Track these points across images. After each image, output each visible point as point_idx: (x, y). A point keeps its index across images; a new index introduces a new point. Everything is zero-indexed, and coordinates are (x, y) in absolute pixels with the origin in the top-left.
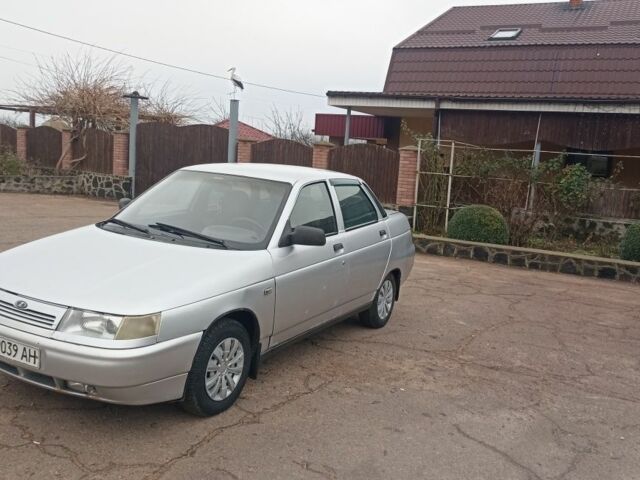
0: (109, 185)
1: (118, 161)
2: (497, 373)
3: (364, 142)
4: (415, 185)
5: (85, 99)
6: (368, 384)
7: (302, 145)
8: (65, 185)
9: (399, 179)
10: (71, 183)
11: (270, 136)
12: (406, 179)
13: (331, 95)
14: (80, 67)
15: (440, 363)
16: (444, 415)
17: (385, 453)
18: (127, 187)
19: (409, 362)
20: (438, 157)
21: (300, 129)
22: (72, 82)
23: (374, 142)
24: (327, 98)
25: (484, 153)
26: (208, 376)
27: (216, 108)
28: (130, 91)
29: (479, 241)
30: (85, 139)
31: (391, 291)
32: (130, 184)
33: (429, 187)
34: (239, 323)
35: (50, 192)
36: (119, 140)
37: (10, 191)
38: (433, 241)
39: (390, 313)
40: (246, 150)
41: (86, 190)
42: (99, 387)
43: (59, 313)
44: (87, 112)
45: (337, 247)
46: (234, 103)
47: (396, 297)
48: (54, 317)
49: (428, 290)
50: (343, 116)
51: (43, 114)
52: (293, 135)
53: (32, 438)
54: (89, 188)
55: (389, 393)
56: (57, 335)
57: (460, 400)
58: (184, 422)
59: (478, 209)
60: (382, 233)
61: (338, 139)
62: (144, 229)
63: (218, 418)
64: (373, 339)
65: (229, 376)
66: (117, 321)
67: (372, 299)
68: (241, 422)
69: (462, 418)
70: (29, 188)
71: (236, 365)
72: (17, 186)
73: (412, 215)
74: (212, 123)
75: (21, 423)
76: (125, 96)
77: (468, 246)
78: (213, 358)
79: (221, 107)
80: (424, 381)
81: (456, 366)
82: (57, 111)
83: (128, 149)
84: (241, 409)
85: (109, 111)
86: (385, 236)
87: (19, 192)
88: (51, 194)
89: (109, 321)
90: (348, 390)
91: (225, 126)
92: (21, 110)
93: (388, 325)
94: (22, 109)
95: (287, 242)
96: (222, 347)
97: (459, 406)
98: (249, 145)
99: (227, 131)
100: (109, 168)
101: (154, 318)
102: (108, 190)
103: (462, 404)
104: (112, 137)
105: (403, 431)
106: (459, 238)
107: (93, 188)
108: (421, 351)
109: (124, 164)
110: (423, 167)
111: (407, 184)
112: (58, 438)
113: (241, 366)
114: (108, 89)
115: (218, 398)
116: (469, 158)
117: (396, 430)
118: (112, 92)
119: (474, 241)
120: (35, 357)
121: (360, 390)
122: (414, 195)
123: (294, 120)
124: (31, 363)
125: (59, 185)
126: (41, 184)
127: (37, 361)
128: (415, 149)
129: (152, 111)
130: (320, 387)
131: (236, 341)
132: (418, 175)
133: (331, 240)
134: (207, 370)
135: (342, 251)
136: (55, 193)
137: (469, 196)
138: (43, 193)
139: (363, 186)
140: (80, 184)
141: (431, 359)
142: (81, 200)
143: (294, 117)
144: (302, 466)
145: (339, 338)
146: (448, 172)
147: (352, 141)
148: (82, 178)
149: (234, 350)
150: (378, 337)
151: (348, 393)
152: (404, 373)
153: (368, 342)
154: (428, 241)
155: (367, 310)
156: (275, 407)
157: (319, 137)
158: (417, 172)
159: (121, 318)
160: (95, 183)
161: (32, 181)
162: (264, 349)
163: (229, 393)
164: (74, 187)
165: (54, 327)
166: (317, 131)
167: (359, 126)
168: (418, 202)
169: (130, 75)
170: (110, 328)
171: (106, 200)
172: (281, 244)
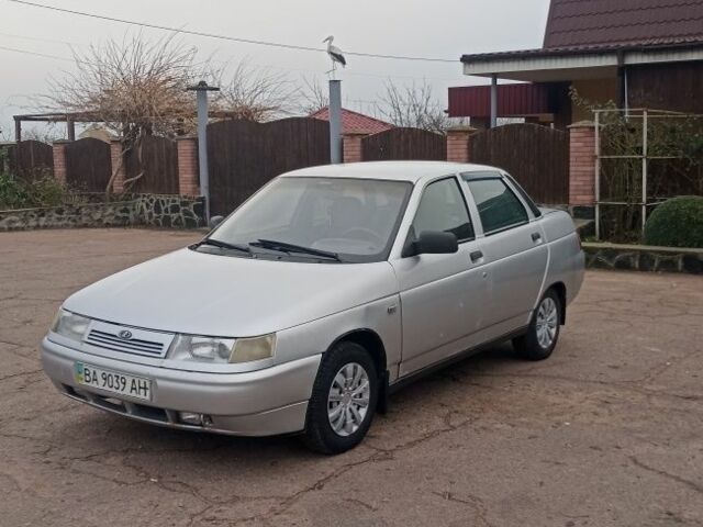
0: (175, 209)
1: (185, 176)
2: (695, 403)
3: (522, 121)
4: (594, 175)
5: (138, 98)
6: (523, 419)
7: (432, 134)
8: (119, 214)
9: (572, 168)
10: (126, 211)
11: (385, 124)
12: (580, 169)
13: (468, 60)
14: (128, 55)
15: (619, 395)
16: (618, 447)
17: (541, 484)
18: (199, 209)
19: (577, 396)
20: (626, 133)
21: (429, 109)
22: (119, 75)
23: (535, 120)
24: (462, 64)
25: (694, 122)
26: (331, 407)
27: (310, 93)
28: (195, 82)
29: (690, 247)
30: (140, 149)
31: (555, 311)
32: (203, 206)
33: (614, 177)
34: (360, 346)
35: (100, 224)
36: (184, 148)
37: (52, 227)
38: (624, 250)
39: (555, 341)
40: (355, 147)
41: (147, 218)
42: (215, 415)
43: (166, 340)
44: (142, 115)
45: (475, 256)
46: (335, 84)
47: (562, 320)
48: (162, 345)
49: (612, 314)
50: (488, 87)
51: (84, 121)
52: (420, 120)
53: (148, 476)
54: (150, 215)
55: (550, 428)
56: (166, 363)
57: (640, 432)
58: (306, 460)
59: (686, 201)
60: (535, 237)
61: (481, 119)
62: (244, 247)
63: (346, 456)
64: (533, 372)
65: (354, 408)
66: (229, 344)
67: (528, 322)
68: (372, 459)
69: (640, 450)
70: (74, 221)
71: (361, 395)
72: (59, 219)
73: (594, 217)
74: (306, 115)
75: (133, 463)
76: (190, 88)
77: (676, 253)
78: (335, 386)
79: (317, 91)
80: (596, 414)
81: (640, 397)
82: (102, 117)
83: (197, 158)
84: (370, 447)
85: (169, 111)
86: (540, 241)
87: (62, 227)
88: (102, 227)
89: (221, 345)
90: (499, 426)
91: (322, 117)
92: (55, 120)
93: (552, 357)
94: (56, 118)
95: (412, 250)
96: (344, 373)
97: (638, 438)
98: (359, 139)
99: (327, 124)
100: (174, 187)
101: (268, 339)
102: (175, 216)
103: (643, 436)
104: (175, 145)
105: (564, 464)
106: (662, 245)
107: (154, 215)
108: (595, 382)
109: (193, 180)
110: (604, 150)
111: (584, 176)
112: (174, 476)
113: (367, 397)
114: (164, 82)
115: (343, 433)
116: (673, 131)
117: (557, 463)
118: (169, 84)
119: (683, 246)
120: (145, 388)
121: (513, 426)
122: (593, 190)
123: (420, 99)
124: (142, 396)
125: (111, 214)
126: (89, 215)
127: (148, 392)
128: (590, 124)
129: (224, 105)
130: (464, 424)
131: (359, 367)
132: (597, 162)
133: (465, 248)
134: (329, 400)
135: (481, 260)
136: (108, 225)
137: (678, 185)
138: (92, 227)
139: (505, 180)
140: (138, 211)
141: (607, 391)
142: (141, 231)
143: (419, 94)
144: (444, 496)
145: (487, 372)
146: (641, 153)
147: (502, 122)
148: (140, 203)
149: (357, 377)
150: (540, 370)
151: (498, 429)
152: (572, 407)
153: (527, 376)
154: (617, 251)
155: (523, 337)
156: (411, 444)
157: (456, 121)
158: (595, 157)
159: (233, 341)
160: (158, 209)
161: (78, 212)
162: (392, 380)
163: (355, 428)
164: (131, 215)
165: (163, 355)
166: (452, 112)
167: (510, 100)
168: (601, 199)
169: (192, 59)
170: (223, 352)
171: (173, 229)
172: (404, 255)
